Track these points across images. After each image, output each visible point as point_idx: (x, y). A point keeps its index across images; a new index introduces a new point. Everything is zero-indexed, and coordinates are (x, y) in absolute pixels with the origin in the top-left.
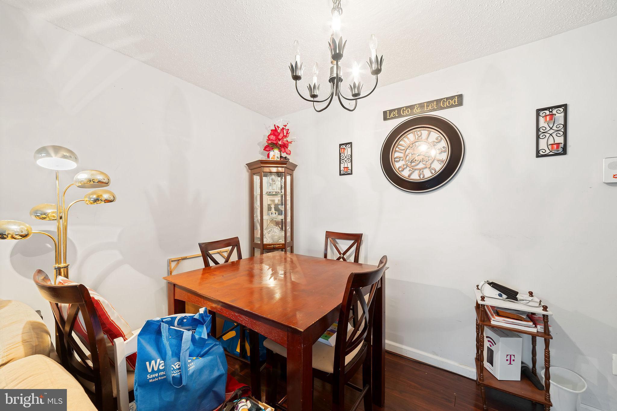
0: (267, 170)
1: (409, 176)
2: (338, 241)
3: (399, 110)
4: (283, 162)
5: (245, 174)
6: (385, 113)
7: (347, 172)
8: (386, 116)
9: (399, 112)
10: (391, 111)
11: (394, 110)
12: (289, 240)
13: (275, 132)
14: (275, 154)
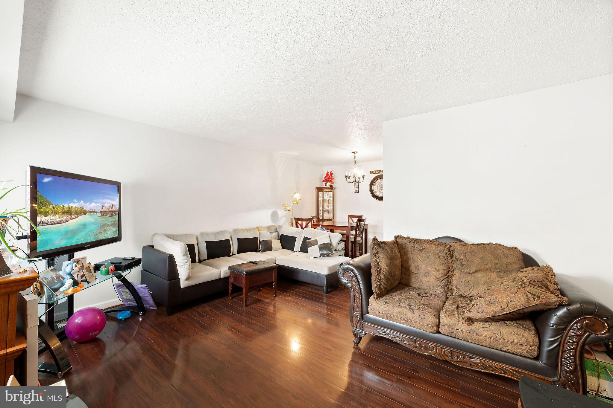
0: (325, 190)
1: (379, 195)
2: (352, 218)
3: (376, 171)
4: (331, 187)
5: (314, 192)
6: (371, 171)
7: (357, 192)
8: (371, 172)
9: (376, 172)
10: (373, 171)
11: (374, 171)
12: (333, 218)
13: (327, 175)
14: (329, 184)
